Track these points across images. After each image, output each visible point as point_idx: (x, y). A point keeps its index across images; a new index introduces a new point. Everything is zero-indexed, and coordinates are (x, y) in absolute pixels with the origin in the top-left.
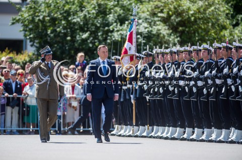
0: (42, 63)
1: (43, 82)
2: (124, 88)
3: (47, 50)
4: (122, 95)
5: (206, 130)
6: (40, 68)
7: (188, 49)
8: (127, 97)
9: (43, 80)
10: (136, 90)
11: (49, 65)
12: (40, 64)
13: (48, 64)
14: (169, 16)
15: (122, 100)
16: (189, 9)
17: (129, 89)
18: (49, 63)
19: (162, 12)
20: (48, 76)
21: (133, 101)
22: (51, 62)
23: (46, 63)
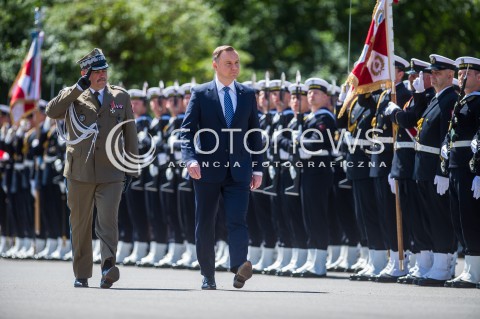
0: (81, 92)
1: (80, 139)
2: (18, 167)
3: (95, 60)
4: (14, 180)
5: (173, 247)
6: (77, 103)
7: (143, 93)
8: (24, 185)
9: (80, 134)
10: (41, 171)
11: (100, 98)
12: (76, 93)
13: (97, 94)
14: (103, 32)
15: (13, 190)
16: (141, 17)
17: (27, 169)
18: (101, 91)
19: (90, 22)
20: (95, 124)
21: (34, 193)
22: (106, 89)
23: (93, 92)
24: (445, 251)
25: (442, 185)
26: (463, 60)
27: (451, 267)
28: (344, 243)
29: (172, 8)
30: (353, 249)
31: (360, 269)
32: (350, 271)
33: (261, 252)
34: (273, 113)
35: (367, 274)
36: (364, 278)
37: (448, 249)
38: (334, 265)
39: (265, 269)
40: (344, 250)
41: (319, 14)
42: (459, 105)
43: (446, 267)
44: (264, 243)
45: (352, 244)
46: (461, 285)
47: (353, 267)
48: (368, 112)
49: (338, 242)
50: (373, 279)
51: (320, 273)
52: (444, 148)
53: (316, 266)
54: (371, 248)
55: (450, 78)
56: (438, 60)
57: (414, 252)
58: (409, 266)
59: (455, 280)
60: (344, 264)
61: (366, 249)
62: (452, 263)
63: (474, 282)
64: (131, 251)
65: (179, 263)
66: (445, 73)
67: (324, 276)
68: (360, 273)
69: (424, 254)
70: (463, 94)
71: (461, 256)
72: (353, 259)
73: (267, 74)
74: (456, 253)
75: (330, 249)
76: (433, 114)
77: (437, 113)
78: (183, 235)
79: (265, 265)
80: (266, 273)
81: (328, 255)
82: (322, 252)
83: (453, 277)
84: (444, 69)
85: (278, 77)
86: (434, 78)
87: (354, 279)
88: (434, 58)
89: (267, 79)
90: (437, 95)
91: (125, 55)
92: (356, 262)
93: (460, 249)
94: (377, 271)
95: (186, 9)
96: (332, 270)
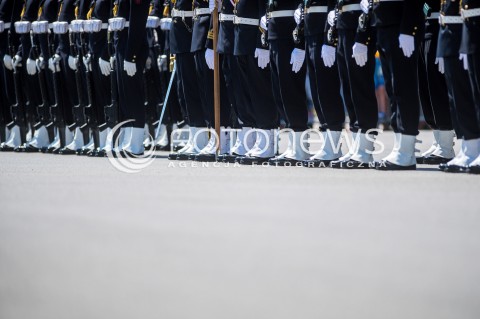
51: (137, 152)
54: (192, 125)
63: (299, 159)
68: (180, 151)
87: (173, 158)
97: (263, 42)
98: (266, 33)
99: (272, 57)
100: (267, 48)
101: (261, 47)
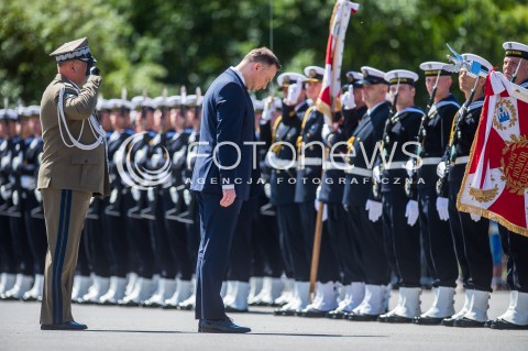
1: (97, 143)
24: (379, 283)
25: (375, 210)
26: (396, 74)
27: (384, 300)
28: (267, 275)
29: (76, 16)
30: (277, 281)
31: (285, 304)
32: (274, 305)
33: (175, 285)
34: (188, 131)
35: (293, 308)
36: (290, 313)
37: (381, 280)
38: (256, 299)
39: (181, 304)
40: (267, 282)
41: (238, 25)
42: (391, 122)
43: (379, 300)
44: (179, 275)
45: (276, 275)
46: (395, 319)
47: (278, 301)
48: (293, 131)
49: (261, 274)
50: (300, 314)
51: (241, 307)
52: (376, 169)
53: (237, 301)
54: (297, 280)
55: (383, 93)
56: (370, 73)
57: (345, 284)
58: (338, 300)
59: (389, 315)
60: (267, 298)
61: (292, 281)
62: (386, 296)
63: (410, 317)
64: (32, 285)
65: (86, 298)
66: (377, 87)
67: (245, 311)
68: (285, 308)
69: (356, 286)
70: (395, 111)
71: (396, 288)
72: (276, 292)
73: (183, 89)
74: (390, 286)
75: (253, 281)
76: (365, 133)
77: (370, 132)
78: (91, 267)
79: (181, 300)
80: (182, 308)
81: (249, 288)
82: (244, 284)
83: (387, 311)
84: (377, 83)
85: (193, 93)
86: (366, 93)
87: (278, 314)
88: (366, 71)
89: (184, 94)
90: (369, 112)
91: (23, 68)
92: (279, 296)
93: (395, 280)
94: (303, 306)
95: (91, 17)
96: (254, 304)
97: (376, 194)
98: (380, 185)
99: (384, 209)
100: (379, 200)
101: (373, 199)
